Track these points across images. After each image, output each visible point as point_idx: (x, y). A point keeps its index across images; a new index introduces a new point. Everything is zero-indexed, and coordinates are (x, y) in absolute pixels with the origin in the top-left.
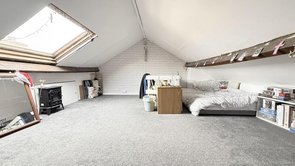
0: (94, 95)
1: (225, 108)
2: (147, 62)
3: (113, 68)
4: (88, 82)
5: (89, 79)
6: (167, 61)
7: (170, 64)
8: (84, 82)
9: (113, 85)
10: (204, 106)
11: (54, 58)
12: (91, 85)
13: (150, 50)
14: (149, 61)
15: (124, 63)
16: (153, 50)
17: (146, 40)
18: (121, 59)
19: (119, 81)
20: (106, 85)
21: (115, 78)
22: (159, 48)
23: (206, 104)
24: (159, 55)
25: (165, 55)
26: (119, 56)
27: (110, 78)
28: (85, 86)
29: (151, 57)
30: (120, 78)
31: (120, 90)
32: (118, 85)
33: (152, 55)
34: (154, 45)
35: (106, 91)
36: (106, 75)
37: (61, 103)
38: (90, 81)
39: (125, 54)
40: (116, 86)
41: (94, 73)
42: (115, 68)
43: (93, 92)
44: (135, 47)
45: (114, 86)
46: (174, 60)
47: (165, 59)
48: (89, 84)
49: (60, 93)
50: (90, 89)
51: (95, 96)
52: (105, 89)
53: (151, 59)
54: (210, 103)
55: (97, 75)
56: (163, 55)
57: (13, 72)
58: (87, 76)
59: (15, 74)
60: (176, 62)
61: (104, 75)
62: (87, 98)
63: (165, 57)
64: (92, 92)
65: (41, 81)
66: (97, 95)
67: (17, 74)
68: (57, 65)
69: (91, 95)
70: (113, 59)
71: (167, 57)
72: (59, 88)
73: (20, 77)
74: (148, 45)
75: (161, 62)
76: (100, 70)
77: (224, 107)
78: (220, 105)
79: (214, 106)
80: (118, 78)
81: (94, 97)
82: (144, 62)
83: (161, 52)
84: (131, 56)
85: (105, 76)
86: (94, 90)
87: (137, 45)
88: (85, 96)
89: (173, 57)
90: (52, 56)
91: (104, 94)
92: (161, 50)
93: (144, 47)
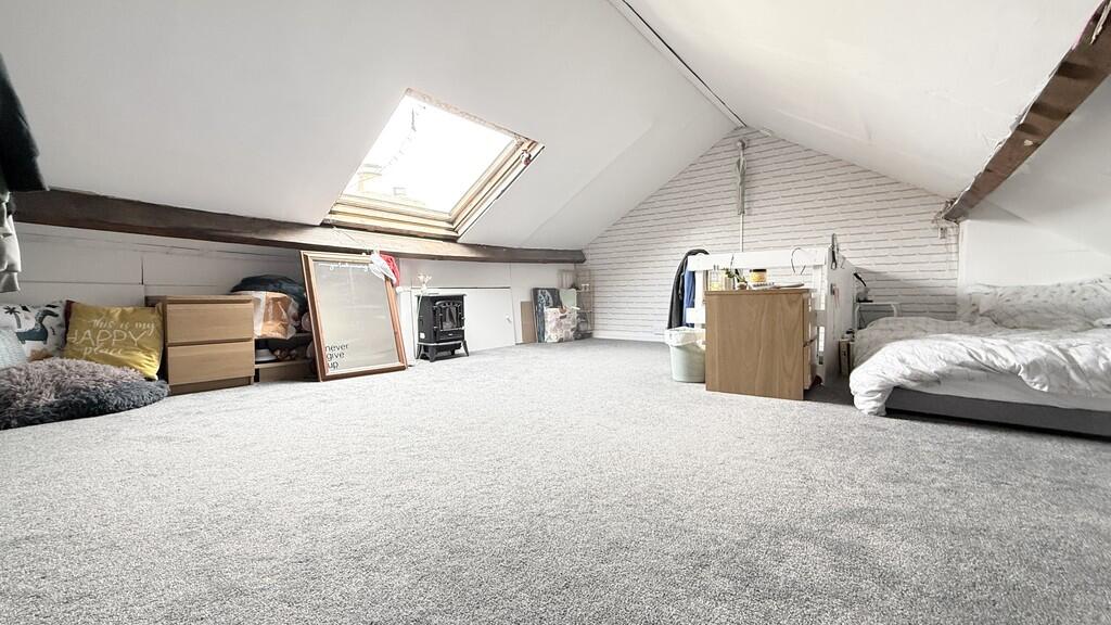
0: (560, 334)
1: (1045, 389)
2: (747, 219)
3: (627, 248)
4: (547, 293)
5: (553, 284)
6: (843, 201)
7: (857, 215)
8: (535, 291)
9: (624, 305)
10: (908, 372)
11: (452, 223)
12: (558, 303)
13: (761, 169)
14: (755, 211)
15: (664, 228)
16: (774, 167)
17: (744, 131)
18: (652, 217)
19: (644, 294)
20: (605, 305)
21: (631, 283)
22: (804, 154)
23: (925, 364)
24: (803, 184)
25: (829, 180)
26: (646, 206)
27: (615, 283)
28: (538, 302)
29: (765, 196)
30: (646, 283)
31: (647, 323)
32: (639, 305)
33: (767, 188)
34: (781, 144)
35: (606, 327)
36: (604, 272)
37: (463, 339)
38: (554, 293)
39: (665, 197)
40: (633, 311)
41: (571, 266)
42: (632, 248)
43: (559, 325)
44: (703, 166)
45: (629, 311)
46: (880, 197)
47: (829, 195)
48: (551, 301)
49: (460, 309)
50: (551, 314)
51: (563, 336)
52: (599, 320)
53: (763, 203)
54: (947, 362)
55: (577, 276)
56: (821, 181)
57: (369, 253)
58: (547, 276)
59: (372, 257)
60: (886, 205)
61: (599, 273)
62: (540, 341)
63: (830, 187)
64: (554, 324)
65: (421, 278)
66: (571, 333)
67: (375, 257)
68: (460, 241)
69: (551, 334)
70: (628, 220)
71: (838, 186)
72: (460, 298)
73: (379, 265)
74: (755, 149)
75: (810, 212)
76: (588, 257)
77: (1037, 387)
78: (1013, 373)
79: (972, 379)
80: (641, 282)
81: (561, 341)
82: (735, 220)
83: (811, 168)
84: (685, 200)
85: (600, 278)
86: (561, 318)
87: (708, 159)
88: (535, 334)
89: (871, 182)
90: (448, 217)
91: (599, 334)
92: (811, 161)
93: (737, 159)
